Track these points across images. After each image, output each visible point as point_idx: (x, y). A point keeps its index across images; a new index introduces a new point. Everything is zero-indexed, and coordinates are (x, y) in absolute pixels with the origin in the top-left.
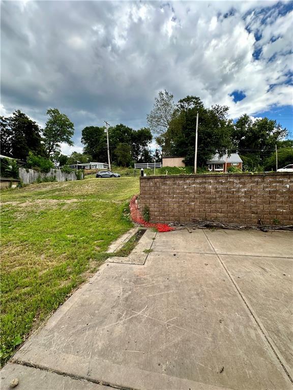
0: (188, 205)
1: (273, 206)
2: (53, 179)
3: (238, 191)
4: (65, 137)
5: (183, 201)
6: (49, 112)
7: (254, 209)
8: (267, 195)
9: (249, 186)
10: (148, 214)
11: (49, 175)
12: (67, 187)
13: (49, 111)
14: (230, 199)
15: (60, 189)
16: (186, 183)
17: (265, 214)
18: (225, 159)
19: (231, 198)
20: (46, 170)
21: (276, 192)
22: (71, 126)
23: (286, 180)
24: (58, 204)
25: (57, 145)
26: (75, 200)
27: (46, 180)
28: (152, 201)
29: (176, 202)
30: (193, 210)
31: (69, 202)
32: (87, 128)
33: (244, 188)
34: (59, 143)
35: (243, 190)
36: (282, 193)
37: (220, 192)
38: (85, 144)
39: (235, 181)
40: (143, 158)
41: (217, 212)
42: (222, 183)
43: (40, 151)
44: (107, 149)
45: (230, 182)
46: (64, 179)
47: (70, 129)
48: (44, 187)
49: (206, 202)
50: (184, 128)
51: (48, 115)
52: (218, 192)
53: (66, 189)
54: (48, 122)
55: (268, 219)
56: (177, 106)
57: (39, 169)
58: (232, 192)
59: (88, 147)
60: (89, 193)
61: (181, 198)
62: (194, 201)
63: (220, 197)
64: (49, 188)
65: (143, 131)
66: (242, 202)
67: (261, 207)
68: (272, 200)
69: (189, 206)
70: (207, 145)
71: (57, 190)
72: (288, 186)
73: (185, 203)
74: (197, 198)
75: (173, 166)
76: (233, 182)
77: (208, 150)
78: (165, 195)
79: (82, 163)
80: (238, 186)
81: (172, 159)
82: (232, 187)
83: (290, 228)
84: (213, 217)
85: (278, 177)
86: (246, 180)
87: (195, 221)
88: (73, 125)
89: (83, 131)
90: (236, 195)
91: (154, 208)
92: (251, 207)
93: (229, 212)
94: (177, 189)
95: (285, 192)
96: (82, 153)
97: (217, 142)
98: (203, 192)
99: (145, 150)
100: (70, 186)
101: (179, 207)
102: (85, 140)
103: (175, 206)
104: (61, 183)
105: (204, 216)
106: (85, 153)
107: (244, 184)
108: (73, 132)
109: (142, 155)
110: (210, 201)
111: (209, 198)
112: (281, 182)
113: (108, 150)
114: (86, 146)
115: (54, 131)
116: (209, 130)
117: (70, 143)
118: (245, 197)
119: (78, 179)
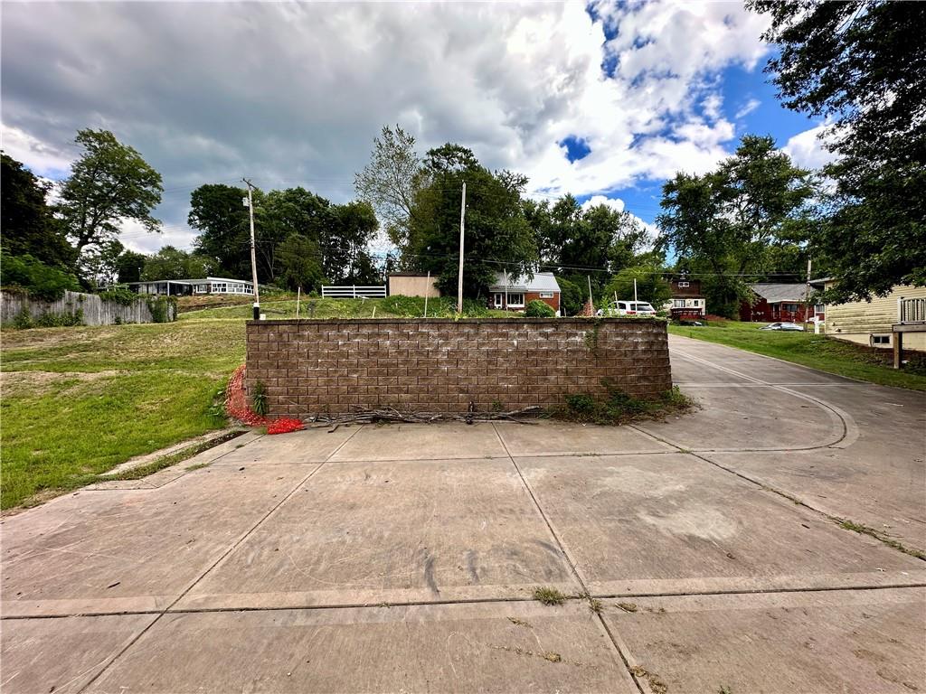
0: (346, 378)
1: (493, 379)
2: (74, 320)
3: (436, 352)
4: (133, 206)
5: (336, 371)
6: (85, 136)
7: (463, 384)
8: (483, 358)
9: (454, 341)
10: (263, 399)
11: (59, 307)
12: (110, 340)
13: (83, 134)
14: (423, 366)
15: (87, 345)
16: (342, 336)
17: (481, 393)
18: (523, 283)
19: (424, 364)
20: (50, 296)
21: (497, 352)
22: (153, 179)
23: (512, 332)
24: (55, 384)
25: (108, 227)
26: (113, 373)
27: (47, 321)
28: (272, 372)
29: (322, 374)
30: (356, 390)
31: (91, 377)
32: (206, 189)
33: (446, 344)
34: (112, 222)
35: (444, 349)
36: (507, 355)
37: (406, 354)
38: (200, 227)
39: (431, 332)
40: (356, 271)
41: (400, 390)
42: (408, 336)
43: (39, 243)
44: (249, 246)
45: (423, 334)
46: (108, 320)
47: (149, 188)
48: (34, 340)
49: (379, 373)
50: (438, 212)
51: (81, 144)
52: (400, 353)
53: (104, 344)
54: (79, 165)
55: (485, 401)
56: (425, 162)
57: (25, 290)
58: (426, 353)
59: (208, 237)
60: (167, 355)
61: (333, 365)
62: (357, 371)
63: (406, 362)
64: (52, 342)
65: (355, 207)
66: (443, 372)
67: (474, 379)
68: (491, 367)
69: (347, 380)
70: (484, 252)
71: (76, 348)
72: (515, 342)
73: (340, 376)
74: (362, 366)
75: (413, 296)
76: (428, 335)
77: (487, 264)
78: (300, 360)
79: (188, 277)
80: (436, 342)
81: (412, 278)
82: (426, 344)
83: (513, 415)
84: (392, 402)
85: (501, 326)
86: (450, 330)
87: (358, 411)
88: (158, 177)
89: (195, 195)
90: (434, 358)
91: (276, 387)
92: (457, 381)
93: (421, 390)
94: (325, 346)
95: (511, 354)
96: (190, 250)
97: (506, 248)
98: (375, 354)
99: (361, 254)
100: (119, 339)
101: (328, 383)
102: (201, 218)
103: (321, 380)
104: (97, 330)
105: (376, 401)
106: (198, 252)
107: (446, 337)
108: (159, 196)
109: (354, 265)
110: (388, 370)
111: (387, 365)
112: (505, 335)
113: (253, 251)
114: (204, 232)
115: (100, 189)
116: (488, 222)
117: (152, 224)
118: (447, 362)
119: (156, 320)
